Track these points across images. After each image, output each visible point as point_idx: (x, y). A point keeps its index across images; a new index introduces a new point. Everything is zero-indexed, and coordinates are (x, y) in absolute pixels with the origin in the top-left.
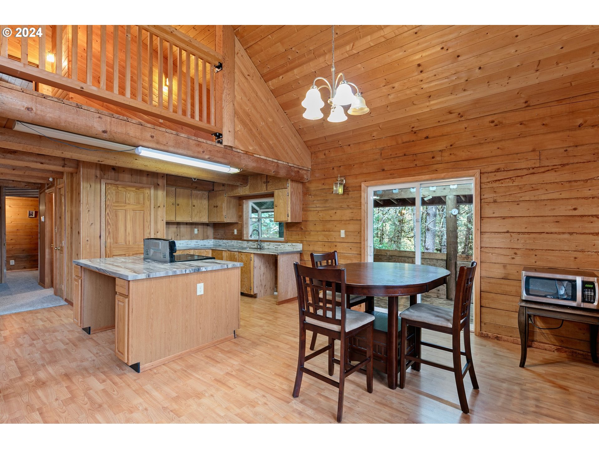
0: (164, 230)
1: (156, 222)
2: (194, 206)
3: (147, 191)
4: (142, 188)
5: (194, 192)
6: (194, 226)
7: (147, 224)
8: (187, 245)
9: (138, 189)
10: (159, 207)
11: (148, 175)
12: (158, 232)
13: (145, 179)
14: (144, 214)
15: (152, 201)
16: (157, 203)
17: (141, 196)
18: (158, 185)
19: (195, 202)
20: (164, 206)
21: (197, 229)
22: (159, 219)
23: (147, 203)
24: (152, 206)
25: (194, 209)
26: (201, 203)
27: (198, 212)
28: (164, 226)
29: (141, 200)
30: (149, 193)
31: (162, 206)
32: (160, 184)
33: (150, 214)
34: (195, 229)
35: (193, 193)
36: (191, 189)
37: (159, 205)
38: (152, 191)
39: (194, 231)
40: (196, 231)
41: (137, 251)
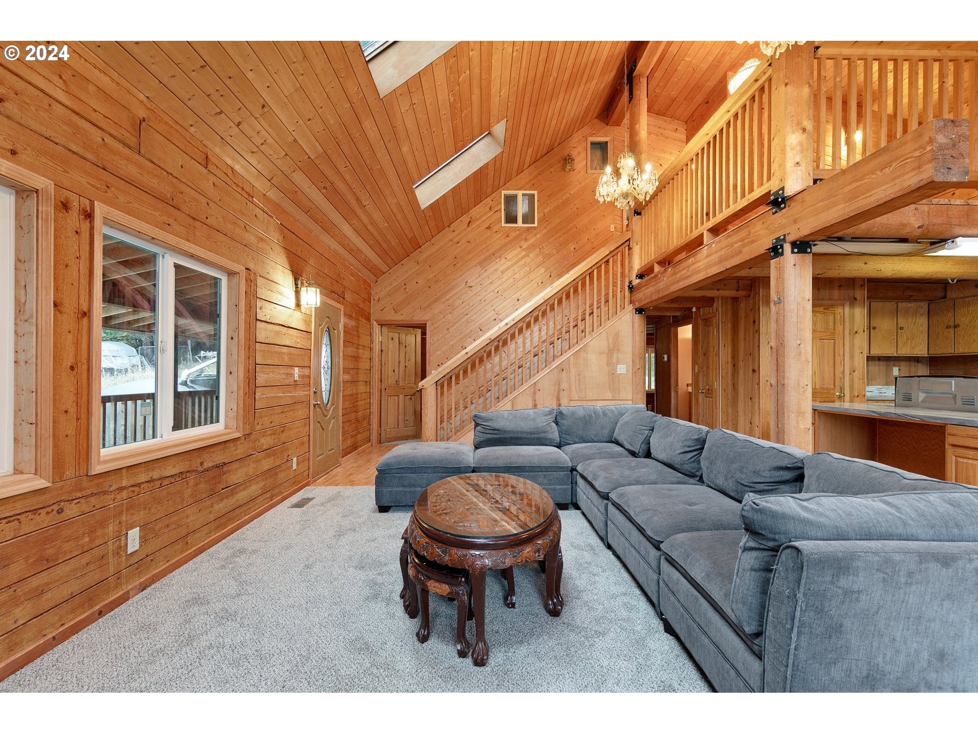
0: (863, 367)
1: (852, 357)
2: (901, 328)
3: (839, 310)
4: (833, 306)
5: (903, 305)
6: (892, 363)
7: (838, 359)
8: (880, 394)
9: (827, 309)
10: (856, 332)
11: (840, 286)
12: (854, 371)
13: (836, 293)
14: (834, 344)
15: (847, 325)
16: (853, 327)
17: (831, 318)
18: (855, 299)
19: (902, 322)
20: (864, 331)
21: (897, 368)
22: (857, 351)
23: (839, 328)
24: (847, 332)
25: (901, 333)
26: (914, 323)
27: (908, 339)
28: (864, 362)
29: (831, 324)
30: (842, 314)
31: (861, 331)
32: (858, 296)
33: (844, 344)
34: (894, 368)
35: (899, 308)
36: (896, 301)
37: (856, 330)
38: (847, 310)
39: (892, 371)
40: (896, 371)
41: (826, 397)
